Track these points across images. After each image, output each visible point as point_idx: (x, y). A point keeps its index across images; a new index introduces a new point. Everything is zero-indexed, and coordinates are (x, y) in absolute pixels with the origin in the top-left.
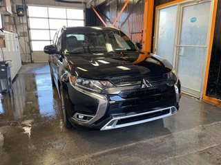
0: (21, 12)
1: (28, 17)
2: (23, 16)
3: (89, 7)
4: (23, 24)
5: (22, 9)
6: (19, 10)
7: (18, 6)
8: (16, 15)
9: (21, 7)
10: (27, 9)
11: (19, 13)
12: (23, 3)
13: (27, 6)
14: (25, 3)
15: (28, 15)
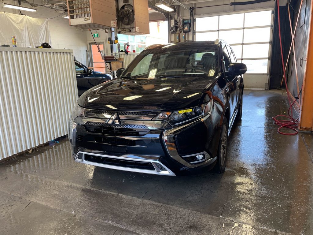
0: (186, 28)
1: (194, 33)
2: (189, 32)
3: (283, 4)
5: (188, 23)
6: (185, 25)
7: (184, 21)
8: (182, 31)
9: (187, 21)
10: (194, 23)
11: (184, 29)
12: (190, 16)
13: (195, 18)
14: (194, 15)
15: (194, 29)
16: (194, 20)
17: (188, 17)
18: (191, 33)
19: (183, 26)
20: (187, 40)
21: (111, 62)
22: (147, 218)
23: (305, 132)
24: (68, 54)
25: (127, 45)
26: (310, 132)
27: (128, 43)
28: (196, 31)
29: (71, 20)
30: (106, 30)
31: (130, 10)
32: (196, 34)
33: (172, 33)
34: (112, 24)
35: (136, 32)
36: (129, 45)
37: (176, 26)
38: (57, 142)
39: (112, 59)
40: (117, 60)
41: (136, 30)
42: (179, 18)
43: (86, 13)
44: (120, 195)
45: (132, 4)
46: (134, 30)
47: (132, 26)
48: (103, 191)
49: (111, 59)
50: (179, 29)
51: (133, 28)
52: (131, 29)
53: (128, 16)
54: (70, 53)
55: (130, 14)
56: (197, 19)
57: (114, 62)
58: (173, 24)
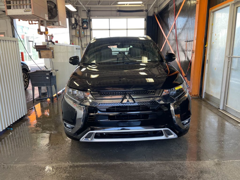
0: (85, 25)
1: (91, 30)
2: (87, 28)
3: (151, 14)
4: (87, 36)
5: (86, 22)
6: (83, 23)
7: (83, 20)
8: (81, 28)
9: (85, 20)
10: (91, 22)
11: (84, 26)
12: (87, 17)
13: (91, 19)
14: (90, 16)
15: (91, 27)
16: (90, 20)
17: (86, 17)
18: (88, 30)
19: (82, 23)
20: (85, 35)
21: (41, 51)
22: (168, 175)
23: (195, 97)
24: (14, 43)
25: (52, 37)
26: (198, 97)
27: (52, 34)
28: (93, 28)
29: (8, 10)
30: (29, 22)
31: (52, 6)
32: (93, 31)
33: (72, 29)
34: (46, 17)
35: (59, 25)
36: (53, 37)
37: (76, 23)
38: (11, 129)
39: (45, 48)
40: (48, 49)
41: (59, 24)
42: (78, 17)
43: (25, 5)
44: (128, 162)
45: (55, 2)
46: (57, 23)
47: (55, 19)
48: (108, 163)
49: (43, 48)
50: (78, 26)
51: (55, 22)
52: (54, 23)
53: (51, 11)
54: (15, 41)
55: (53, 10)
56: (93, 20)
57: (43, 51)
58: (73, 22)
